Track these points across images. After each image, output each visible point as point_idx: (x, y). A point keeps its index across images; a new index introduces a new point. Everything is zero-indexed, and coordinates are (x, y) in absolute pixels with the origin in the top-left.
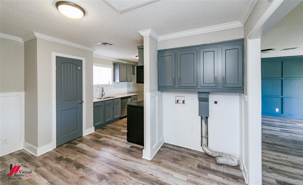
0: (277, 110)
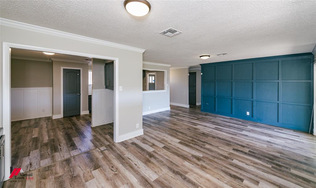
0: (248, 113)
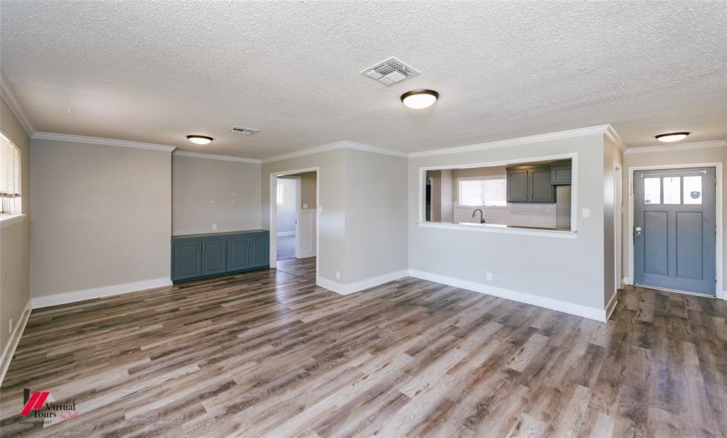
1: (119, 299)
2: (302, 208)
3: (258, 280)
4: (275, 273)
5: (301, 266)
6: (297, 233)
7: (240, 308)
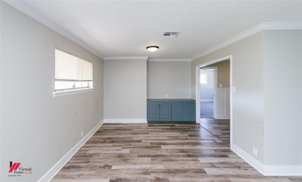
1: (126, 126)
2: (218, 86)
3: (187, 131)
4: (199, 127)
5: (217, 125)
6: (215, 100)
7: (170, 154)
